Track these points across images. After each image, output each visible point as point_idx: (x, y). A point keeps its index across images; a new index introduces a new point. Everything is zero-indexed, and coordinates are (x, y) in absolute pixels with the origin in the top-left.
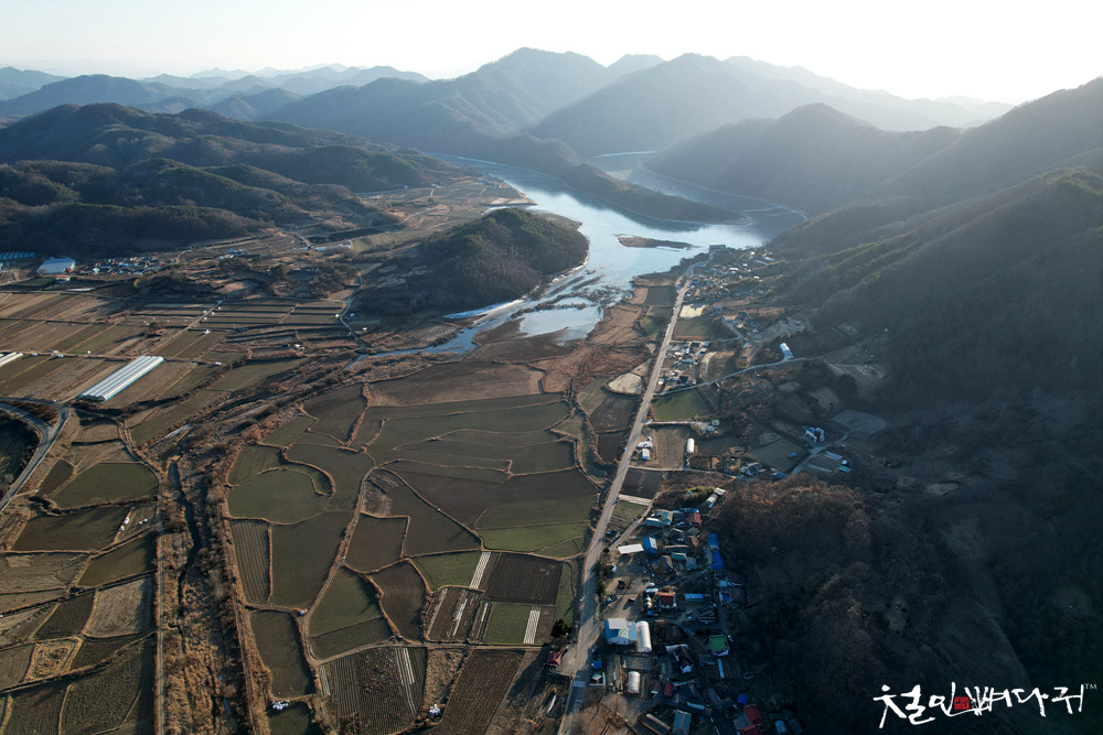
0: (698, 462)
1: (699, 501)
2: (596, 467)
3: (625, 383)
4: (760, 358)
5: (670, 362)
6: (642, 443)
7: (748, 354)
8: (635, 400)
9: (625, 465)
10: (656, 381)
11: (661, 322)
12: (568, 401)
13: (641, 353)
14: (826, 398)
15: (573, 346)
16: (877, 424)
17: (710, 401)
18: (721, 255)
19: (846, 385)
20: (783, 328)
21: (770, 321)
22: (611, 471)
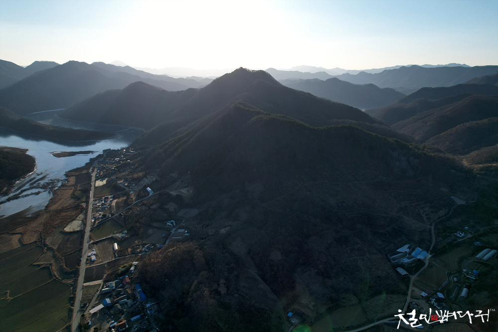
0: (121, 252)
1: (127, 271)
3: (74, 226)
4: (139, 196)
5: (95, 209)
6: (90, 253)
7: (133, 196)
8: (81, 233)
9: (83, 267)
10: (90, 221)
11: (86, 191)
12: (41, 245)
13: (79, 209)
14: (172, 207)
17: (120, 222)
18: (109, 153)
19: (179, 199)
20: (146, 181)
21: (139, 179)
22: (76, 273)
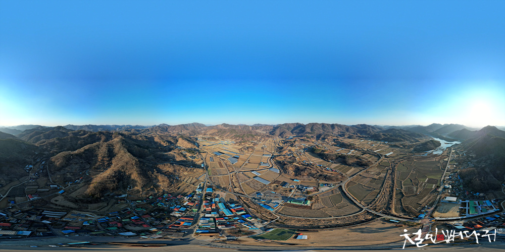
0: (456, 168)
1: (456, 172)
2: (443, 169)
4: (462, 155)
5: (451, 157)
6: (448, 166)
7: (461, 155)
8: (447, 161)
9: (446, 169)
10: (450, 159)
11: (450, 152)
12: (439, 162)
13: (448, 156)
14: (470, 159)
15: (439, 155)
16: (476, 161)
17: (456, 161)
19: (472, 157)
20: (464, 152)
21: (462, 151)
22: (445, 170)
